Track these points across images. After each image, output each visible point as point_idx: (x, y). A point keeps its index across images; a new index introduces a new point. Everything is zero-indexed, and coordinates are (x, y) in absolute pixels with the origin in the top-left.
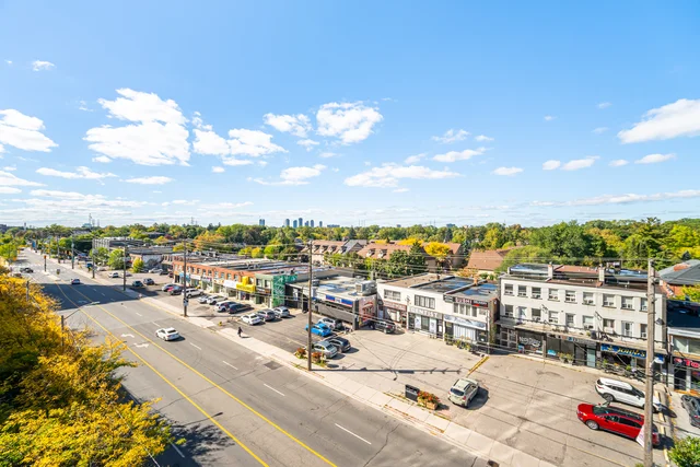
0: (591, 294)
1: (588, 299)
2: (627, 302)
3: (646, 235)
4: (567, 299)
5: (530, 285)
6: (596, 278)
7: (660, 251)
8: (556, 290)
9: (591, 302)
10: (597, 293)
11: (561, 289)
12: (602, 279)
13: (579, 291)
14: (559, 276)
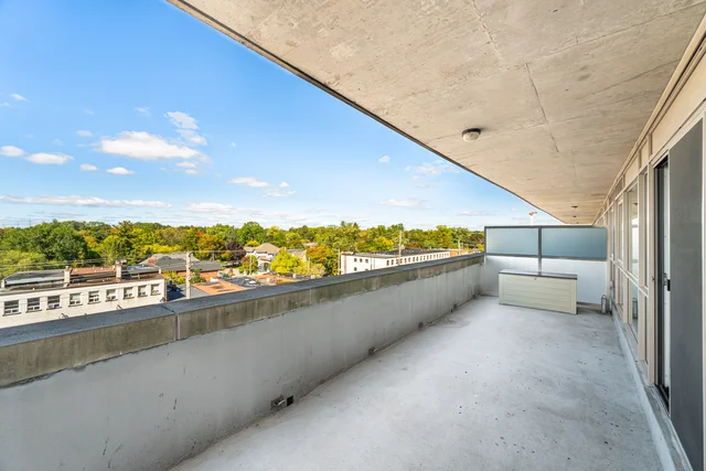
0: (113, 291)
1: (111, 295)
2: (142, 290)
3: (122, 236)
4: (91, 300)
5: (43, 295)
6: (113, 275)
7: (132, 249)
8: (79, 294)
9: (114, 297)
10: (119, 288)
11: (84, 292)
12: (119, 275)
13: (102, 289)
14: (77, 280)
